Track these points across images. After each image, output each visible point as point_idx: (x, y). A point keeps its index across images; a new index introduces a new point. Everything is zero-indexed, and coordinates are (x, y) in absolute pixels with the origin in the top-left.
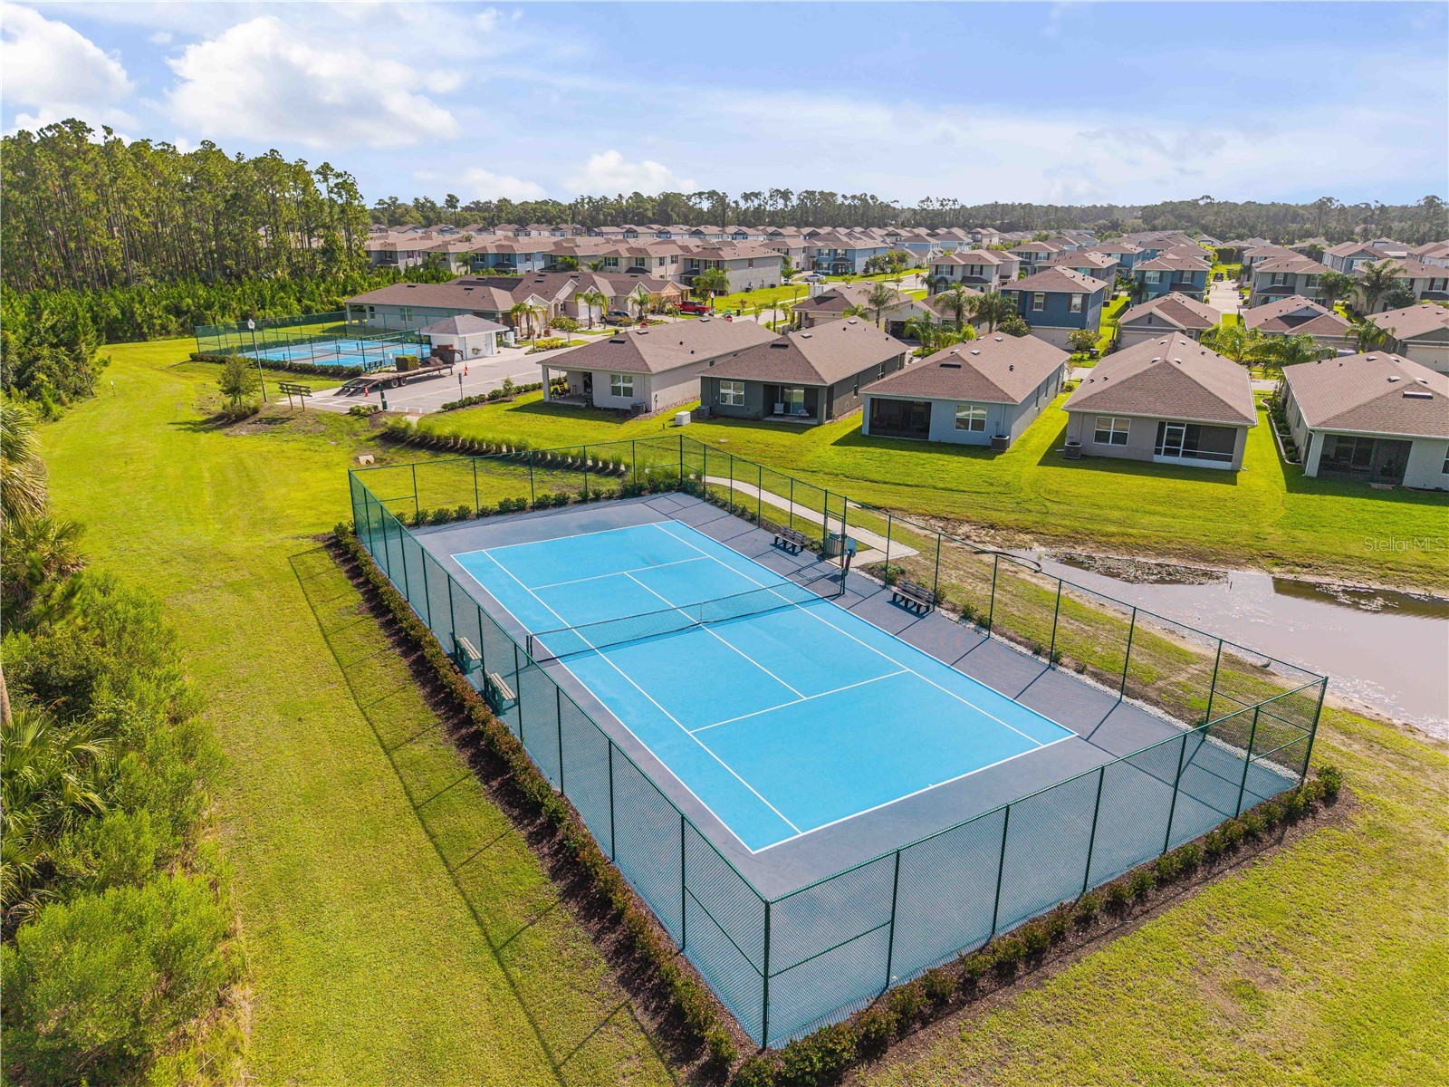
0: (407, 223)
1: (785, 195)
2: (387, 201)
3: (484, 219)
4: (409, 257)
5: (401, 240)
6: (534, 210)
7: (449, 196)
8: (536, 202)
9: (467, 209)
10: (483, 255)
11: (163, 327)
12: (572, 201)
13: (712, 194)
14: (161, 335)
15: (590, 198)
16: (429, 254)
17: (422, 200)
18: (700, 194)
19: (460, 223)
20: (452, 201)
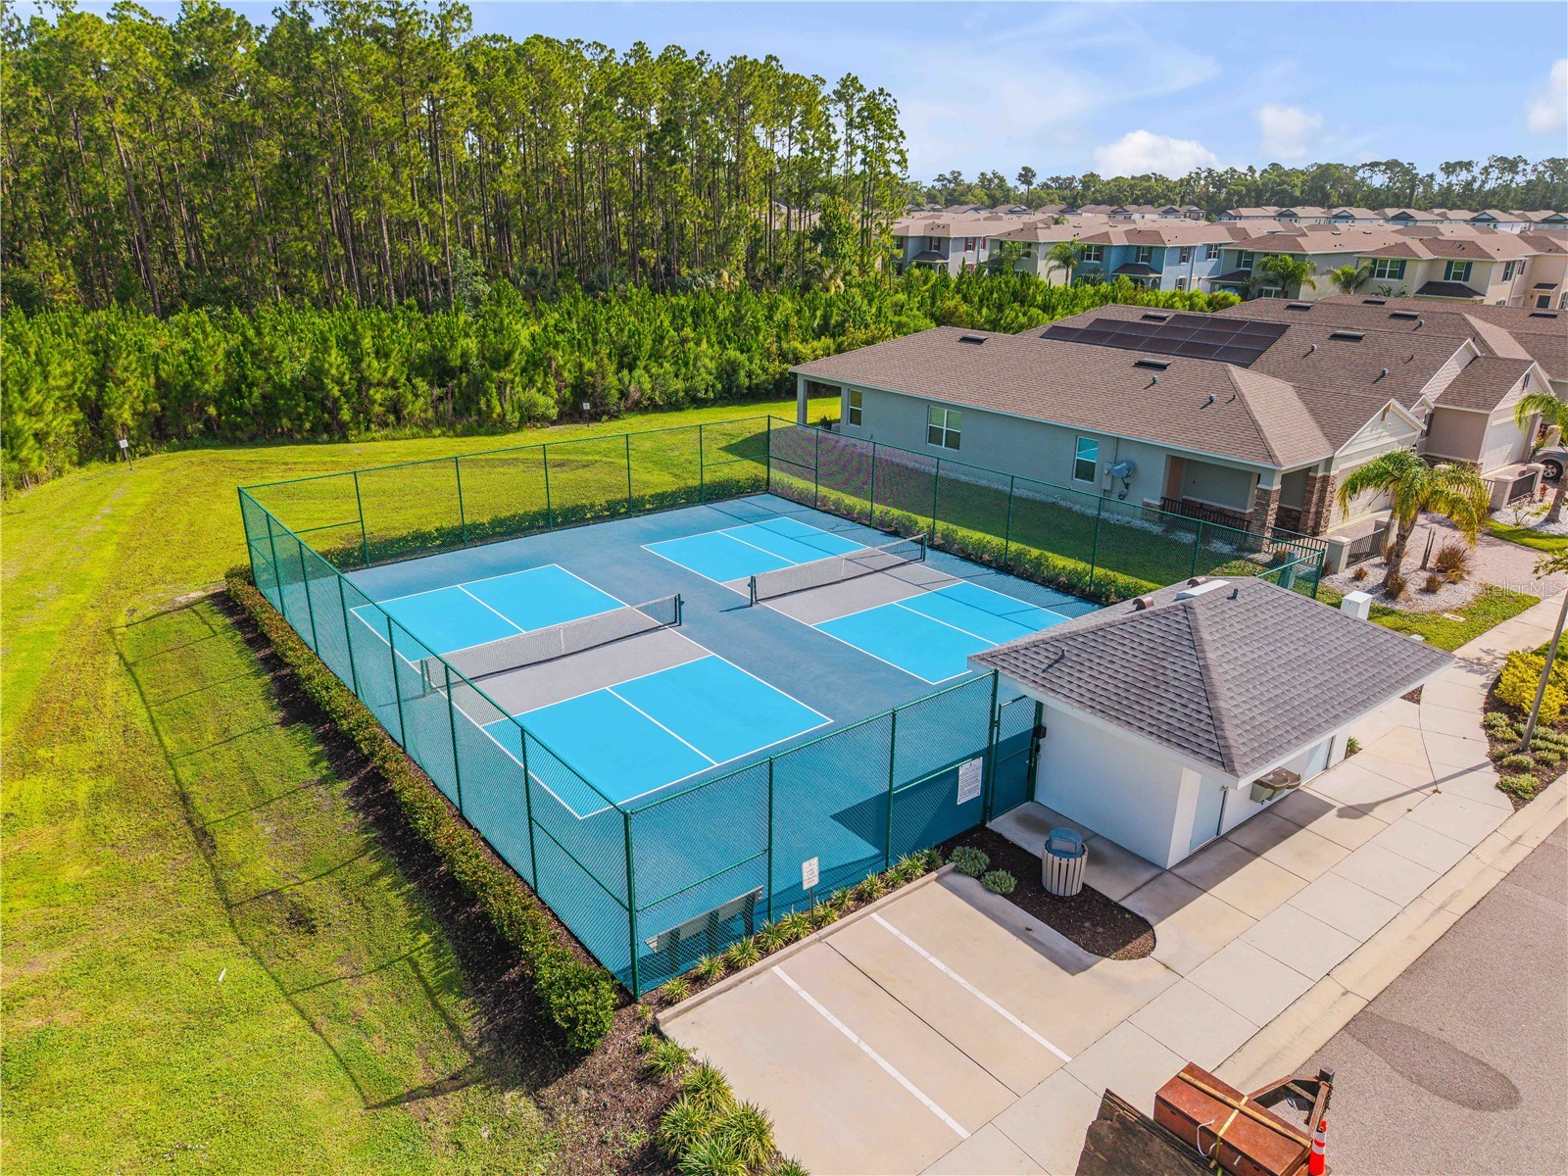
0: (967, 203)
1: (1511, 165)
2: (948, 176)
3: (1064, 199)
4: (967, 248)
5: (960, 223)
6: (1132, 187)
7: (1024, 169)
8: (1133, 178)
9: (1045, 186)
10: (1100, 248)
11: (395, 408)
12: (1185, 176)
13: (1392, 165)
14: (384, 425)
15: (1210, 171)
16: (1001, 244)
17: (989, 175)
18: (1374, 165)
19: (1032, 203)
20: (1026, 176)
